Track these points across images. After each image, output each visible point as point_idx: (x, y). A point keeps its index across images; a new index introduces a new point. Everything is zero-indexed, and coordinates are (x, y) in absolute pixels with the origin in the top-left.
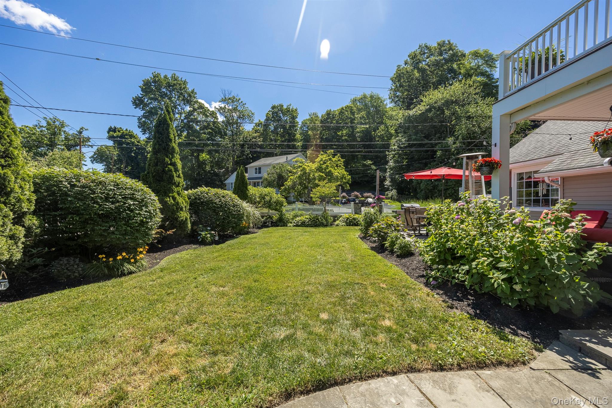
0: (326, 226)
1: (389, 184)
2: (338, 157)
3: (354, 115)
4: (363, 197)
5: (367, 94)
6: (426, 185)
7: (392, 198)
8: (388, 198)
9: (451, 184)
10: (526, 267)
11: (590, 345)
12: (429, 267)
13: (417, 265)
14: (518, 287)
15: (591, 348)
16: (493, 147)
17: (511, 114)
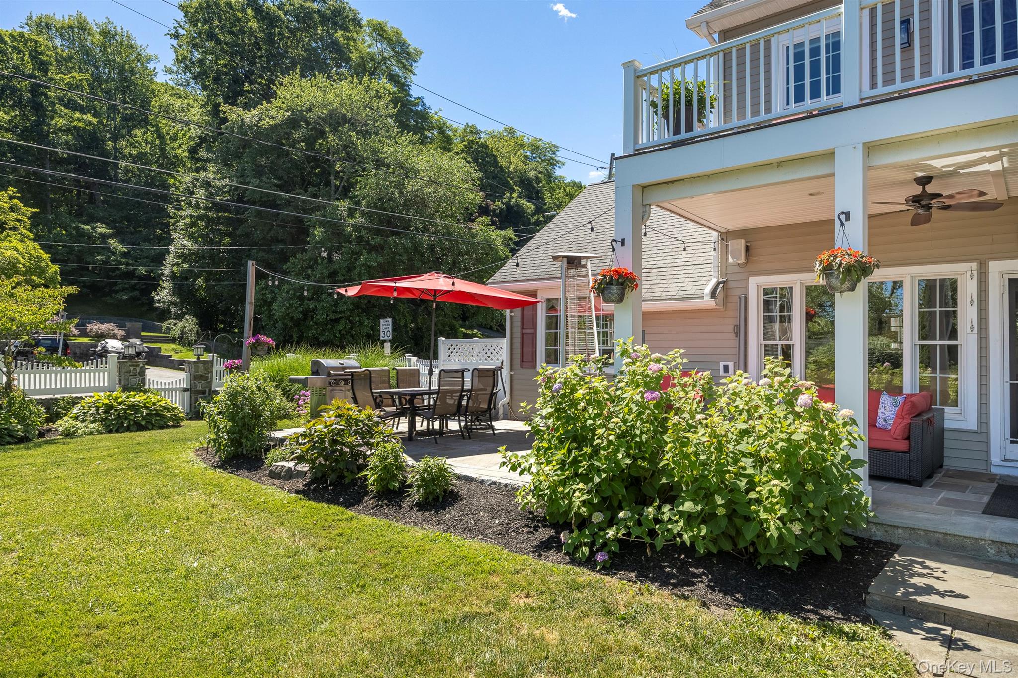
0: (23, 440)
1: (169, 298)
2: (11, 198)
3: (46, 71)
4: (84, 334)
5: (90, 20)
6: (288, 309)
7: (182, 338)
8: (173, 341)
9: (345, 308)
10: (810, 487)
11: (920, 599)
12: (534, 521)
13: (497, 522)
14: (796, 528)
15: (923, 604)
16: (617, 246)
17: (644, 187)
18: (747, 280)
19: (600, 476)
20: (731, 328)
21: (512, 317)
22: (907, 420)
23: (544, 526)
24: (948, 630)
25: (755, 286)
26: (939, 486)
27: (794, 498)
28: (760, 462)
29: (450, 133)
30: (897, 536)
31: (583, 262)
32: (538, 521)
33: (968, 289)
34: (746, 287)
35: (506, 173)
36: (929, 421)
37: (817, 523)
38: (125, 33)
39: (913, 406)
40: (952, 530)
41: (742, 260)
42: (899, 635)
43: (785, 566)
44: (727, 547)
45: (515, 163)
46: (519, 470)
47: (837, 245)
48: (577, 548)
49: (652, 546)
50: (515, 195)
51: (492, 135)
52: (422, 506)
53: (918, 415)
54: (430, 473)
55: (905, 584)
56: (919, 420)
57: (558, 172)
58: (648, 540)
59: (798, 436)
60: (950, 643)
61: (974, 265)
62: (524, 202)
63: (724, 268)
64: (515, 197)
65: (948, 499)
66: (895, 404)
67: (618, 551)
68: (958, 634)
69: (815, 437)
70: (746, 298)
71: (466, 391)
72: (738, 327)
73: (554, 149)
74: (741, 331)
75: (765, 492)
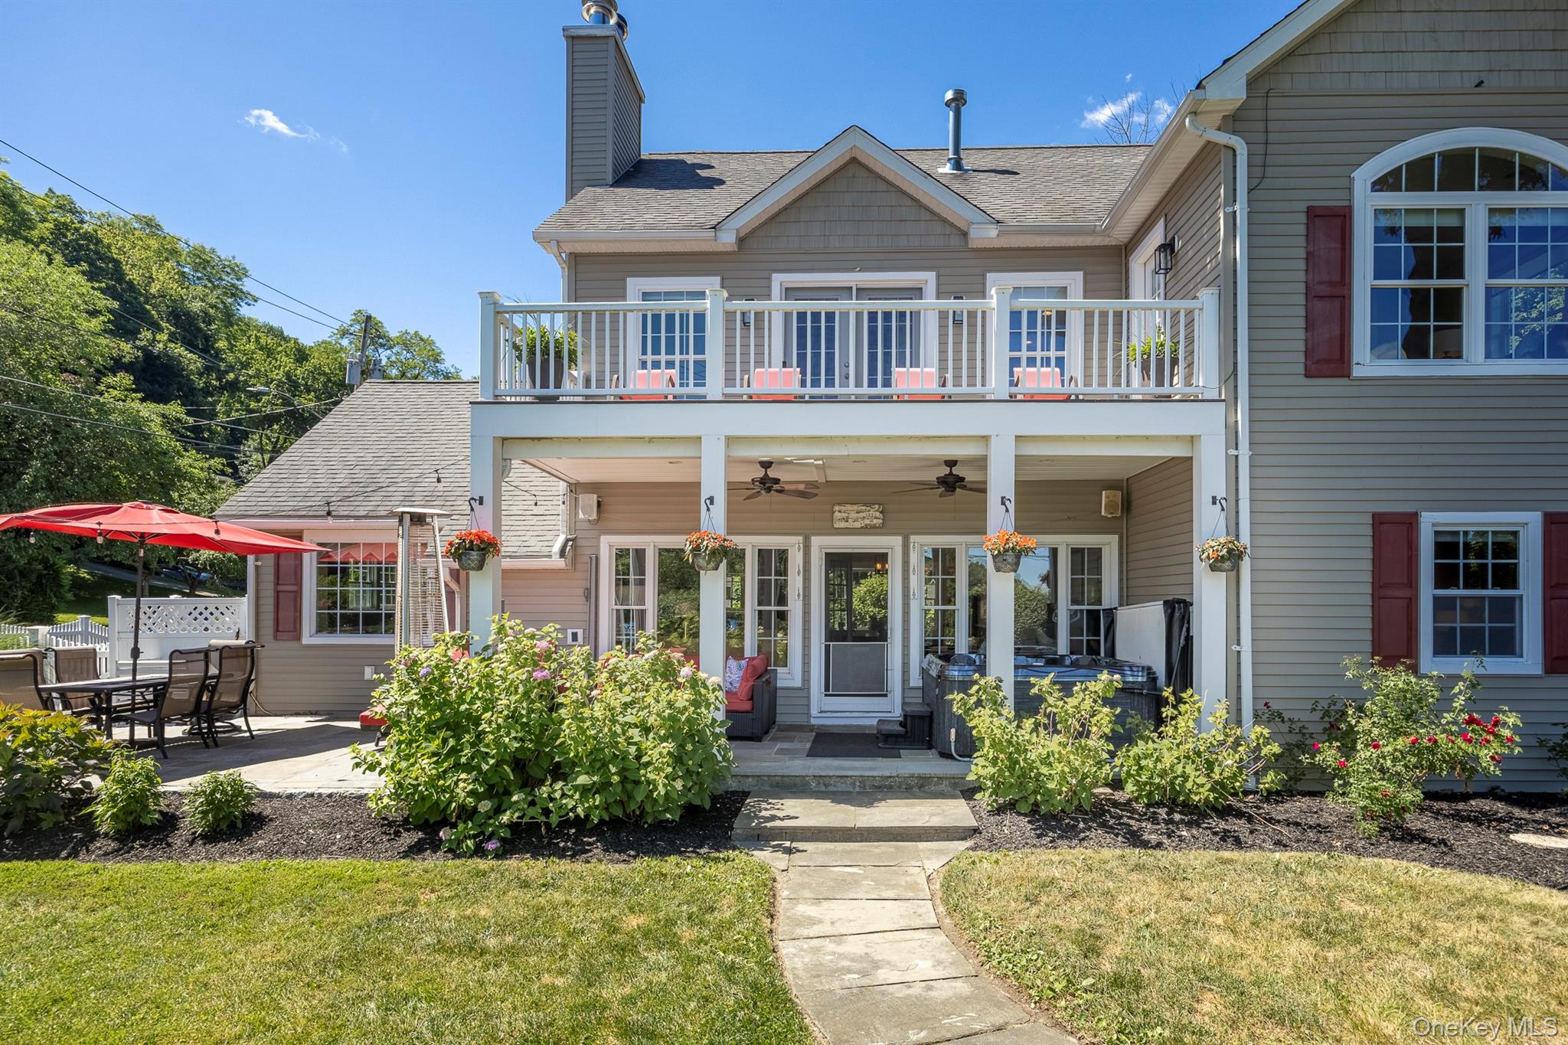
10: (689, 747)
11: (769, 825)
12: (392, 827)
13: (338, 837)
14: (679, 785)
15: (772, 829)
16: (475, 505)
17: (504, 439)
18: (598, 539)
19: (487, 763)
20: (581, 592)
21: (257, 567)
22: (751, 683)
23: (408, 830)
24: (787, 844)
25: (607, 545)
26: (774, 739)
27: (678, 759)
28: (646, 730)
29: (29, 209)
30: (748, 785)
31: (428, 520)
32: (399, 826)
33: (796, 560)
34: (598, 547)
35: (142, 295)
36: (768, 682)
37: (694, 778)
39: (754, 668)
40: (787, 772)
41: (594, 516)
42: (756, 853)
43: (667, 821)
44: (618, 812)
45: (163, 280)
46: (378, 769)
47: (703, 528)
48: (459, 843)
49: (548, 825)
50: (164, 337)
51: (103, 218)
52: (212, 836)
53: (760, 676)
54: (224, 792)
55: (756, 817)
56: (760, 682)
57: (245, 311)
58: (543, 819)
59: (680, 704)
60: (789, 851)
61: (801, 539)
62: (178, 350)
63: (573, 523)
64: (162, 341)
65: (782, 749)
66: (740, 667)
67: (509, 836)
68: (794, 845)
69: (696, 704)
70: (597, 559)
71: (212, 678)
72: (588, 590)
73: (240, 273)
74: (591, 595)
75: (656, 756)
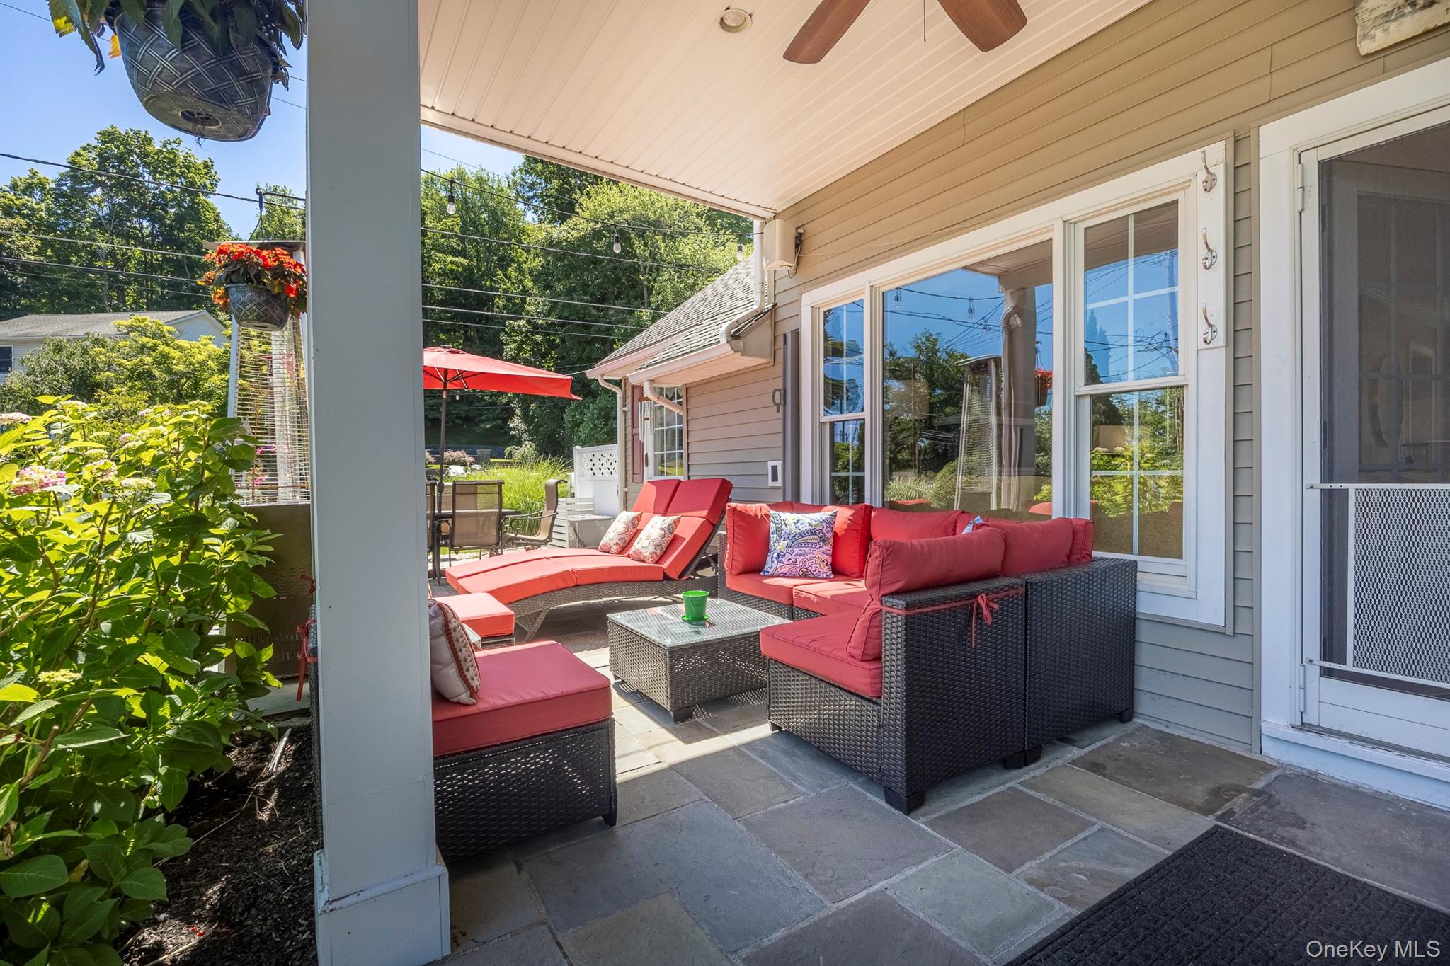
5: (468, 172)
18: (800, 302)
21: (624, 412)
25: (810, 308)
33: (1196, 222)
34: (799, 314)
38: (497, 179)
61: (1217, 148)
70: (798, 335)
72: (782, 392)
74: (787, 400)
